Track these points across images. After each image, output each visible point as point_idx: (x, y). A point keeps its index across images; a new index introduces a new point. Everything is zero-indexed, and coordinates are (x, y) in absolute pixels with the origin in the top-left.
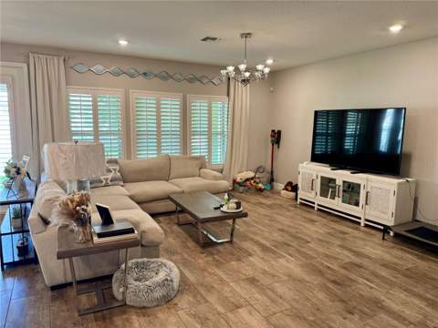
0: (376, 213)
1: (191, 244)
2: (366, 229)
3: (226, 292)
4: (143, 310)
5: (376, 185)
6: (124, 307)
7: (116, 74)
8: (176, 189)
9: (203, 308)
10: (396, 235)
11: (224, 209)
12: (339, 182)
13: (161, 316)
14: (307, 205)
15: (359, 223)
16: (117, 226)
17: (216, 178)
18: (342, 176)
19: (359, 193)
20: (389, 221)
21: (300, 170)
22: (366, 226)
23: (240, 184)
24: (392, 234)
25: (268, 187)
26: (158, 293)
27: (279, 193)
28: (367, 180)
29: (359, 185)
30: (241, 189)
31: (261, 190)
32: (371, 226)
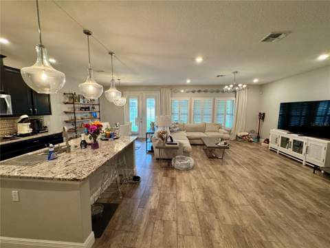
0: (312, 159)
1: (205, 156)
2: (305, 167)
3: (210, 173)
4: (179, 170)
5: (312, 143)
6: (173, 168)
7: (188, 92)
8: (206, 136)
9: (198, 175)
10: (325, 173)
11: (219, 144)
12: (291, 140)
13: (183, 173)
14: (273, 151)
15: (302, 163)
16: (174, 142)
17: (224, 133)
18: (293, 137)
19: (302, 146)
20: (321, 164)
21: (271, 133)
22: (306, 165)
23: (239, 138)
24: (322, 172)
25: (256, 140)
26: (184, 167)
27: (260, 144)
28: (308, 140)
29: (302, 142)
30: (240, 140)
31: (251, 141)
32: (308, 165)
